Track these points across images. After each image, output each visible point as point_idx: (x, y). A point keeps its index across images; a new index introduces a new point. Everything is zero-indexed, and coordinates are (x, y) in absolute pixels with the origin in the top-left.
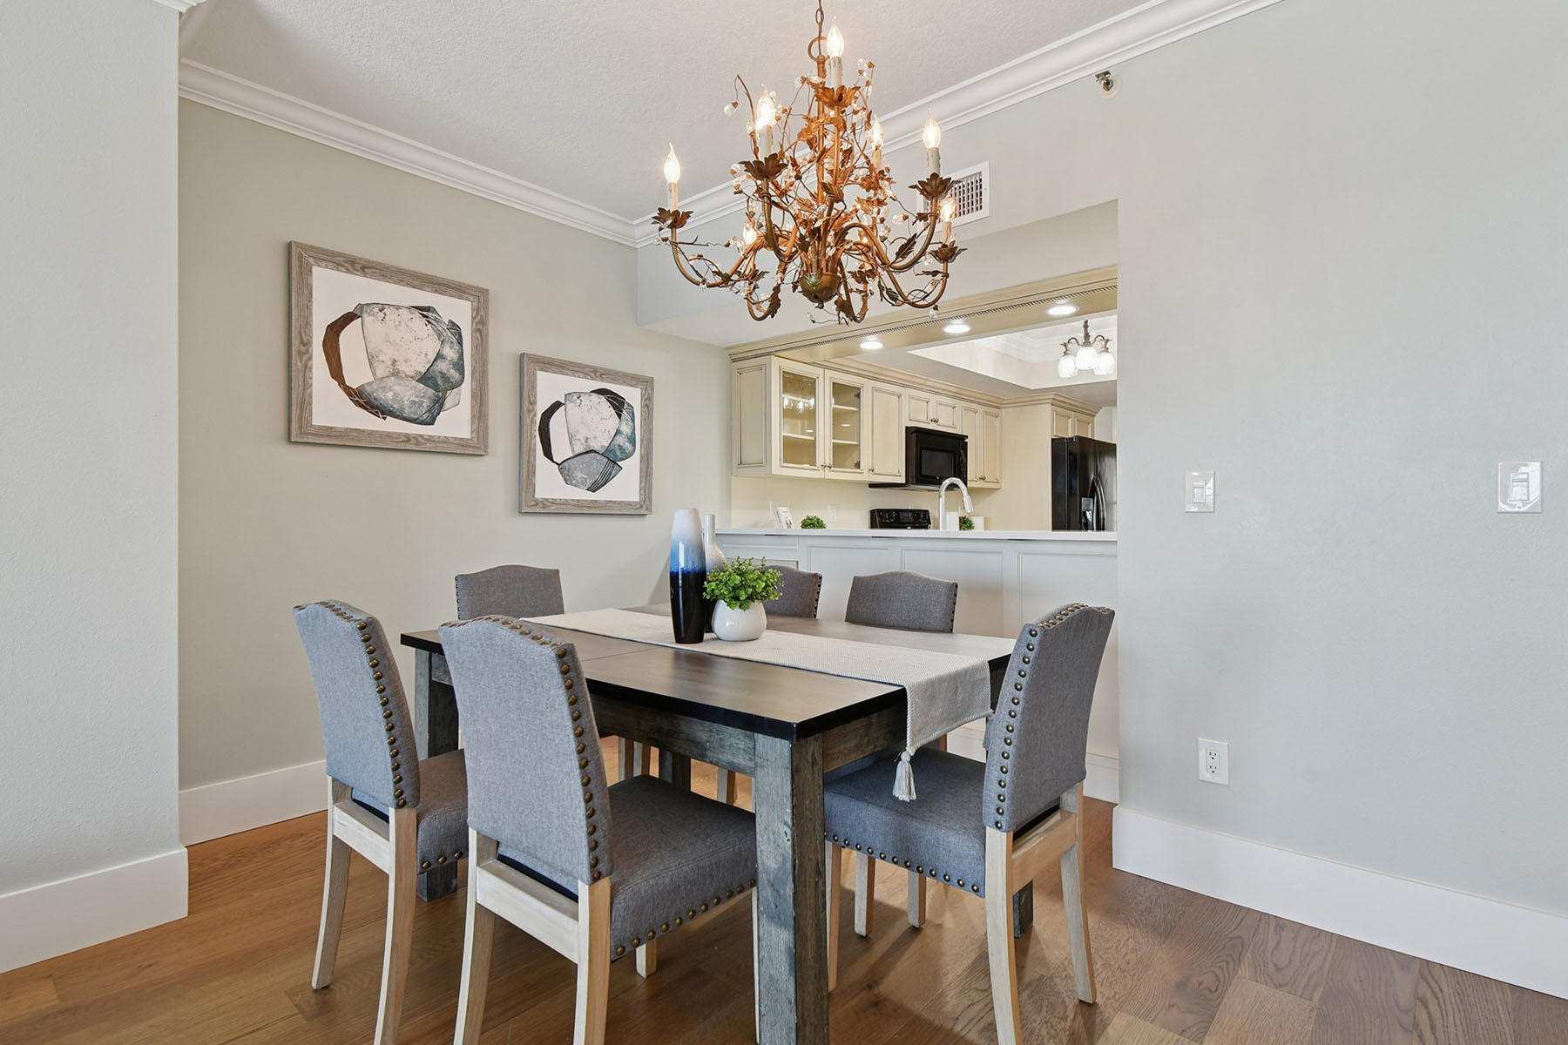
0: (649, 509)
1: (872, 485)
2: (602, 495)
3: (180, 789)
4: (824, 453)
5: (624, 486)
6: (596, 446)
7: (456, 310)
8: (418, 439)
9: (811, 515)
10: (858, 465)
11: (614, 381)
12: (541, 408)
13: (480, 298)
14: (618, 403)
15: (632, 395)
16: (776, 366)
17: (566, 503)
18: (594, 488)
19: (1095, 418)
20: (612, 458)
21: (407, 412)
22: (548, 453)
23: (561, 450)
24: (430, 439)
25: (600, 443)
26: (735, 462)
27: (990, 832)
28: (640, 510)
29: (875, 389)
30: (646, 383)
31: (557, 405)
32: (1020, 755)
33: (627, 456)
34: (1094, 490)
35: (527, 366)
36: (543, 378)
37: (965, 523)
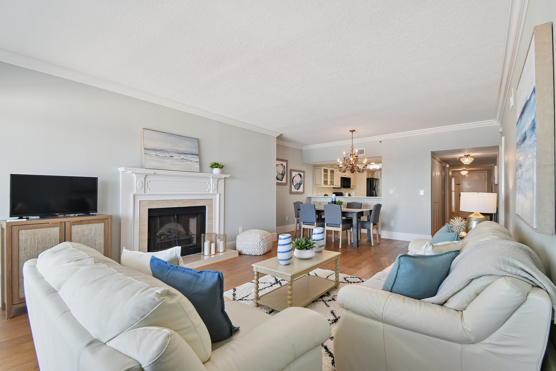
0: (304, 193)
1: (333, 188)
2: (298, 191)
3: (276, 227)
4: (329, 183)
5: (301, 190)
6: (298, 183)
7: (284, 164)
8: (280, 183)
9: (326, 194)
10: (333, 184)
11: (300, 172)
12: (293, 177)
13: (286, 161)
14: (301, 176)
15: (302, 174)
16: (323, 168)
17: (295, 192)
18: (298, 190)
19: (375, 173)
20: (300, 184)
21: (280, 180)
22: (293, 185)
23: (294, 184)
24: (282, 183)
25: (298, 182)
26: (314, 184)
27: (371, 224)
28: (302, 193)
29: (336, 170)
30: (303, 172)
31: (294, 177)
32: (373, 220)
33: (302, 184)
34: (375, 189)
35: (291, 171)
36: (293, 172)
37: (349, 195)
